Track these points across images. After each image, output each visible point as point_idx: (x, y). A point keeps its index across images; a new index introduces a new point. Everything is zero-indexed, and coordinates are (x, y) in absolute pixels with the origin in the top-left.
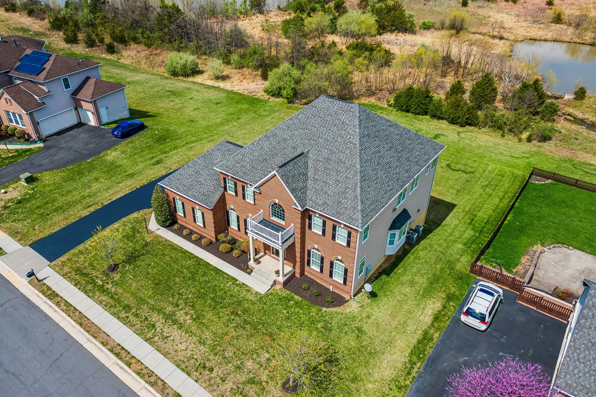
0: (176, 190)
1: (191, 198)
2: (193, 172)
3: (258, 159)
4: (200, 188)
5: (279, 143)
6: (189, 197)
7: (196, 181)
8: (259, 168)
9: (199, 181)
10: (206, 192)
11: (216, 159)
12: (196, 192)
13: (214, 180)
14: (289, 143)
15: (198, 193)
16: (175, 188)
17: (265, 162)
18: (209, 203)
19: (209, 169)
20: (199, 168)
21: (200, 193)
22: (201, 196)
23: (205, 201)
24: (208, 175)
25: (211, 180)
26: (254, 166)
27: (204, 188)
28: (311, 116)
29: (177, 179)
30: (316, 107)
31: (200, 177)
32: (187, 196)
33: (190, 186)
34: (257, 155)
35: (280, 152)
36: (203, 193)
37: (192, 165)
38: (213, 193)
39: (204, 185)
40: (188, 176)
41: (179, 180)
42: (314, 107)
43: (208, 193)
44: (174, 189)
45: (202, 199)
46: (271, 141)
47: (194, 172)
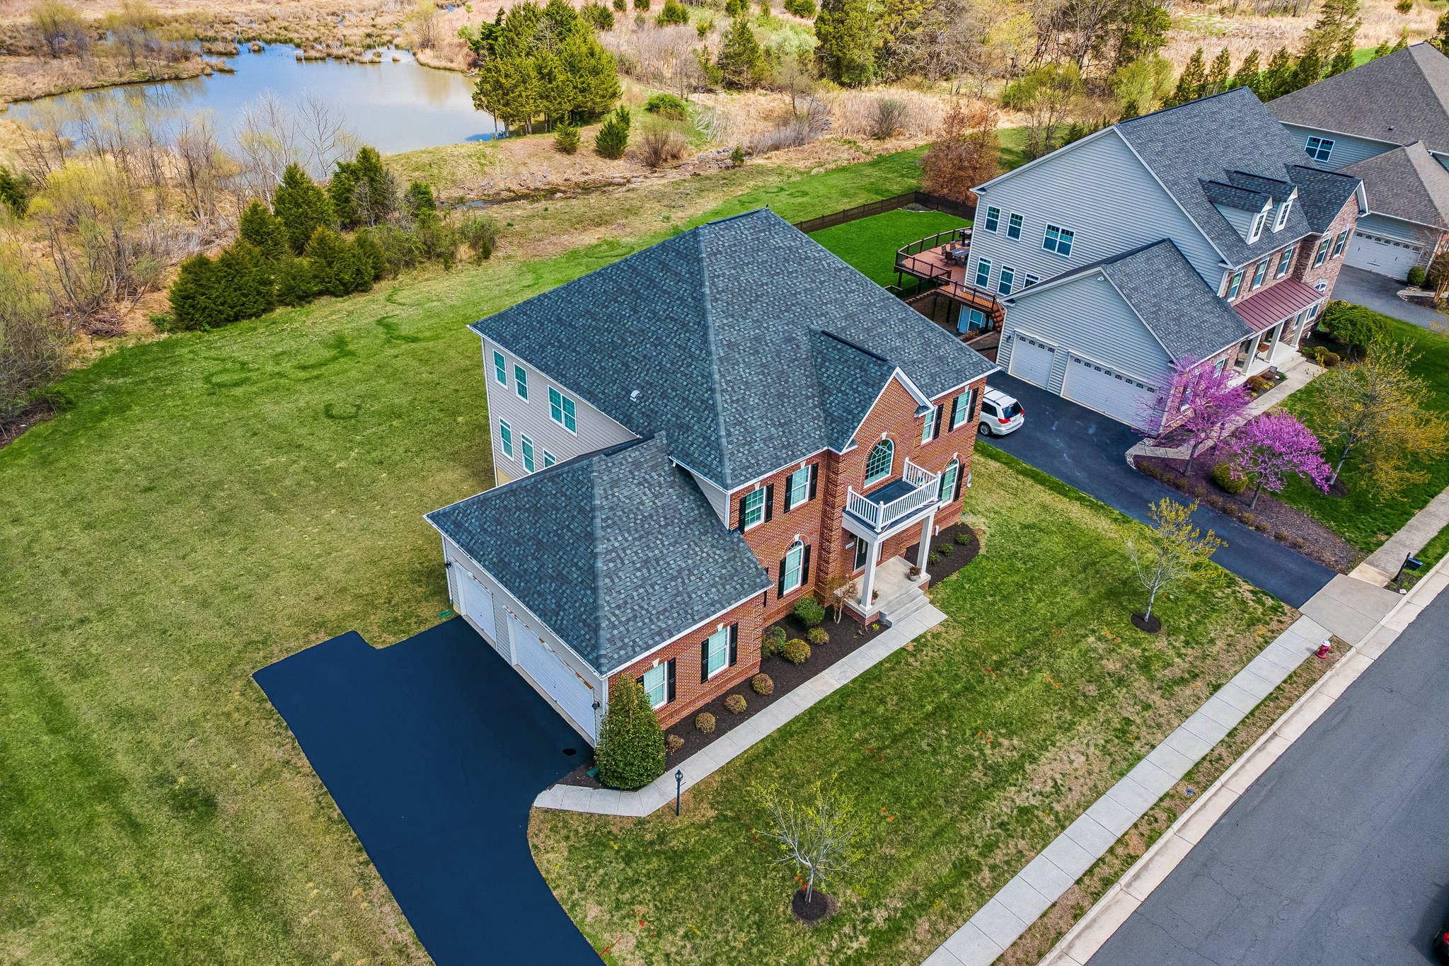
0: (664, 640)
1: (714, 612)
2: (638, 574)
3: (770, 405)
4: (701, 579)
5: (758, 352)
6: (708, 616)
7: (674, 578)
8: (793, 416)
9: (679, 572)
10: (724, 571)
11: (642, 503)
12: (707, 594)
13: (700, 539)
14: (772, 341)
15: (714, 590)
16: (657, 638)
17: (786, 400)
18: (758, 580)
19: (659, 532)
20: (636, 553)
21: (713, 586)
22: (728, 587)
23: (746, 586)
24: (676, 542)
25: (696, 544)
26: (782, 421)
27: (708, 571)
28: (733, 271)
29: (629, 620)
30: (720, 253)
31: (668, 563)
32: (702, 619)
33: (679, 599)
34: (757, 401)
35: (780, 363)
36: (721, 578)
37: (611, 565)
38: (735, 557)
39: (696, 566)
40: (641, 590)
41: (635, 617)
42: (715, 254)
43: (729, 568)
44: (657, 643)
45: (736, 589)
46: (740, 360)
47: (638, 570)
